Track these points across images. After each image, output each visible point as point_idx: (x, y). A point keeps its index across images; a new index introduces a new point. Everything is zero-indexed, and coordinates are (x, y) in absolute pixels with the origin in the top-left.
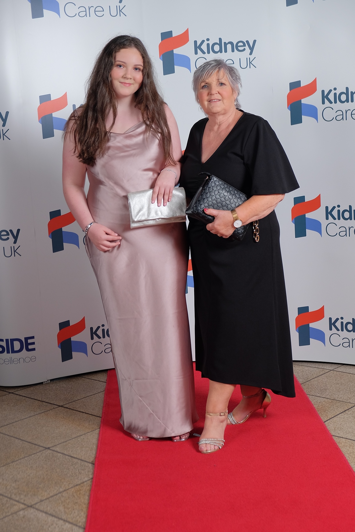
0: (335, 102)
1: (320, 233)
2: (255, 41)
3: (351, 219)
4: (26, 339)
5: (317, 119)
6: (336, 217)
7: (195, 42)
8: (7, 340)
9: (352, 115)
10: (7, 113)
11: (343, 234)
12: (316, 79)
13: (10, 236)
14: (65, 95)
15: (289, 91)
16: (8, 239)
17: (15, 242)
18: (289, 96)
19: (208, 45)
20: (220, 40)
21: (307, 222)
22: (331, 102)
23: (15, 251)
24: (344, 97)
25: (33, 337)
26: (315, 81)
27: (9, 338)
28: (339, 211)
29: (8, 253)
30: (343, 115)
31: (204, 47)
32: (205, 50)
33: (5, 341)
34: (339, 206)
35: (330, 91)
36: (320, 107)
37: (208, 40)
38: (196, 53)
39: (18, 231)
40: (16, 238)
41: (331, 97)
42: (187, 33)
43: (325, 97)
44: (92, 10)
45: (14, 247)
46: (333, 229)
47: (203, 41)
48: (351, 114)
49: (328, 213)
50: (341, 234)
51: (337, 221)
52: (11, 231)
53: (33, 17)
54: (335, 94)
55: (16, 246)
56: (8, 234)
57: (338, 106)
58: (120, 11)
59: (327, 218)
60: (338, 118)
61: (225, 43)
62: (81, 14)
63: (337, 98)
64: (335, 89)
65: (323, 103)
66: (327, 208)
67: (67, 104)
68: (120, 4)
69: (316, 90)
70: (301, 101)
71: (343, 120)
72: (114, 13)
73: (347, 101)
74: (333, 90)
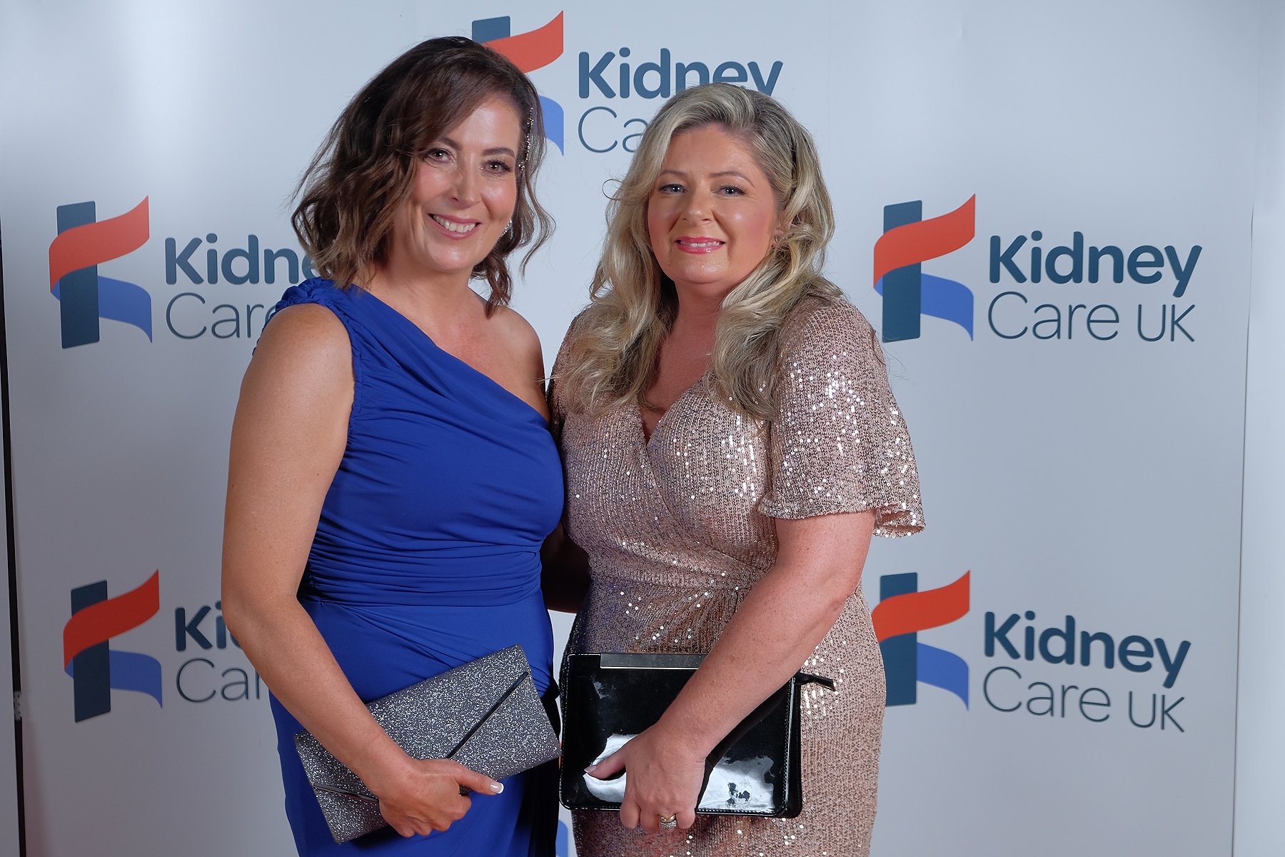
1: (964, 695)
2: (777, 67)
5: (970, 328)
7: (584, 58)
9: (1091, 324)
11: (1043, 706)
12: (973, 199)
14: (144, 206)
15: (881, 233)
18: (880, 248)
19: (625, 69)
20: (665, 54)
21: (921, 657)
22: (1020, 278)
24: (1064, 265)
26: (970, 206)
28: (1030, 632)
30: (1058, 320)
31: (611, 75)
32: (615, 86)
34: (1030, 615)
35: (1020, 241)
36: (982, 291)
37: (625, 52)
38: (584, 93)
41: (1023, 260)
43: (1000, 259)
46: (1007, 689)
47: (609, 57)
48: (1089, 321)
49: (995, 634)
50: (1034, 705)
51: (1020, 665)
54: (1036, 252)
57: (1045, 289)
59: (990, 651)
60: (1041, 330)
61: (680, 66)
63: (1044, 266)
64: (1037, 236)
65: (995, 277)
66: (990, 617)
67: (147, 237)
69: (973, 236)
70: (919, 266)
71: (1059, 337)
73: (1076, 276)
74: (1029, 236)
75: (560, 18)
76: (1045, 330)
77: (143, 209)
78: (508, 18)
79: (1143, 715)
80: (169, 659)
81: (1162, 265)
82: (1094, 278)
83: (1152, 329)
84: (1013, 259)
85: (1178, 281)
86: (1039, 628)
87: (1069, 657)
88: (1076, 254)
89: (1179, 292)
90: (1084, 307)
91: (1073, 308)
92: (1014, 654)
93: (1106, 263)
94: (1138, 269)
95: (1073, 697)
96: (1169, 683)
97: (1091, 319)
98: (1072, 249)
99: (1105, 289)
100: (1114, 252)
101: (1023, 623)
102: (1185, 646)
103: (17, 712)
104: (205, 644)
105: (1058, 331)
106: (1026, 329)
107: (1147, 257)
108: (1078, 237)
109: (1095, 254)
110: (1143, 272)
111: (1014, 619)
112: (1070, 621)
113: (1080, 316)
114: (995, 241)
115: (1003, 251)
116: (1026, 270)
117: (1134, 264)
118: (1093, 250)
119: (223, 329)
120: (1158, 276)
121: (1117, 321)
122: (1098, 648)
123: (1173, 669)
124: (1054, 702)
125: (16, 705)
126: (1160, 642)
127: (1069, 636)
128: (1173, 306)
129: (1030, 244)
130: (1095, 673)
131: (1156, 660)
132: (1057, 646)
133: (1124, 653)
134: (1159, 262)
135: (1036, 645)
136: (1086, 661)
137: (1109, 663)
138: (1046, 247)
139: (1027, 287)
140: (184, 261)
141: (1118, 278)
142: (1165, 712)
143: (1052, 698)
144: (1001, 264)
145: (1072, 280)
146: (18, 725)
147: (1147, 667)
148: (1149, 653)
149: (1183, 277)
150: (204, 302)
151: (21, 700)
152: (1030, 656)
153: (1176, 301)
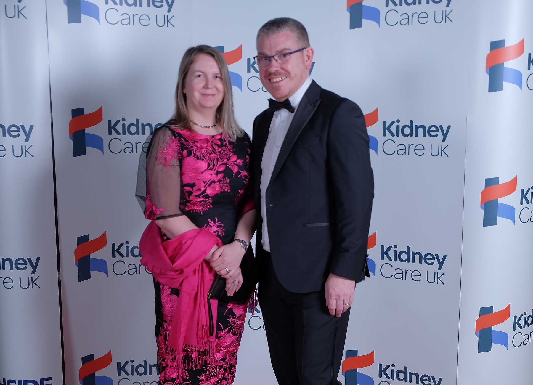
0: (398, 135)
1: (374, 273)
3: (408, 262)
4: (42, 381)
5: (376, 151)
6: (392, 257)
7: (248, 60)
8: (20, 382)
9: (416, 150)
10: (32, 127)
11: (399, 276)
12: (377, 109)
13: (28, 265)
14: (101, 109)
16: (25, 268)
17: (33, 272)
22: (393, 135)
23: (33, 282)
24: (407, 131)
25: (50, 379)
26: (377, 111)
27: (23, 379)
28: (395, 251)
29: (25, 284)
30: (405, 149)
33: (17, 382)
34: (396, 246)
35: (393, 123)
36: (380, 139)
38: (249, 72)
39: (38, 259)
40: (35, 267)
41: (394, 129)
42: (240, 48)
43: (386, 129)
44: (137, 18)
45: (32, 277)
46: (388, 270)
48: (415, 149)
49: (384, 253)
50: (396, 276)
51: (392, 263)
52: (29, 259)
53: (70, 22)
54: (398, 126)
55: (35, 276)
56: (25, 263)
57: (401, 139)
58: (168, 21)
59: (382, 258)
62: (123, 22)
63: (400, 131)
64: (398, 121)
65: (385, 135)
66: (382, 247)
67: (102, 120)
68: (168, 14)
69: (377, 121)
71: (405, 155)
72: (161, 23)
73: (411, 134)
74: (396, 121)
75: (241, 47)
76: (401, 152)
77: (100, 111)
78: (223, 47)
79: (431, 279)
80: (110, 261)
81: (438, 131)
82: (416, 135)
83: (435, 152)
84: (391, 129)
85: (443, 137)
86: (398, 250)
87: (408, 260)
88: (411, 127)
89: (444, 140)
90: (413, 145)
91: (410, 145)
92: (390, 259)
93: (420, 130)
94: (431, 132)
95: (409, 273)
96: (440, 269)
97: (416, 149)
98: (410, 126)
99: (420, 139)
100: (423, 127)
101: (393, 249)
102: (445, 257)
103: (59, 279)
104: (122, 256)
105: (405, 153)
106: (395, 152)
107: (433, 129)
108: (412, 122)
109: (417, 127)
110: (433, 134)
111: (390, 248)
112: (408, 248)
113: (412, 148)
114: (385, 123)
115: (387, 126)
116: (395, 132)
117: (429, 131)
118: (416, 126)
119: (127, 150)
120: (437, 135)
121: (424, 150)
122: (417, 257)
123: (441, 264)
124: (403, 275)
125: (59, 276)
126: (437, 255)
127: (408, 253)
128: (442, 145)
129: (396, 124)
130: (416, 265)
131: (436, 261)
132: (404, 256)
133: (425, 259)
134: (437, 130)
135: (397, 256)
136: (413, 261)
137: (421, 262)
138: (401, 125)
139: (395, 138)
140: (114, 127)
141: (424, 135)
142: (438, 278)
143: (402, 274)
144: (387, 130)
145: (409, 136)
146: (60, 283)
147: (433, 263)
148: (433, 259)
149: (445, 135)
150: (121, 141)
151: (60, 274)
152: (395, 260)
153: (443, 143)
